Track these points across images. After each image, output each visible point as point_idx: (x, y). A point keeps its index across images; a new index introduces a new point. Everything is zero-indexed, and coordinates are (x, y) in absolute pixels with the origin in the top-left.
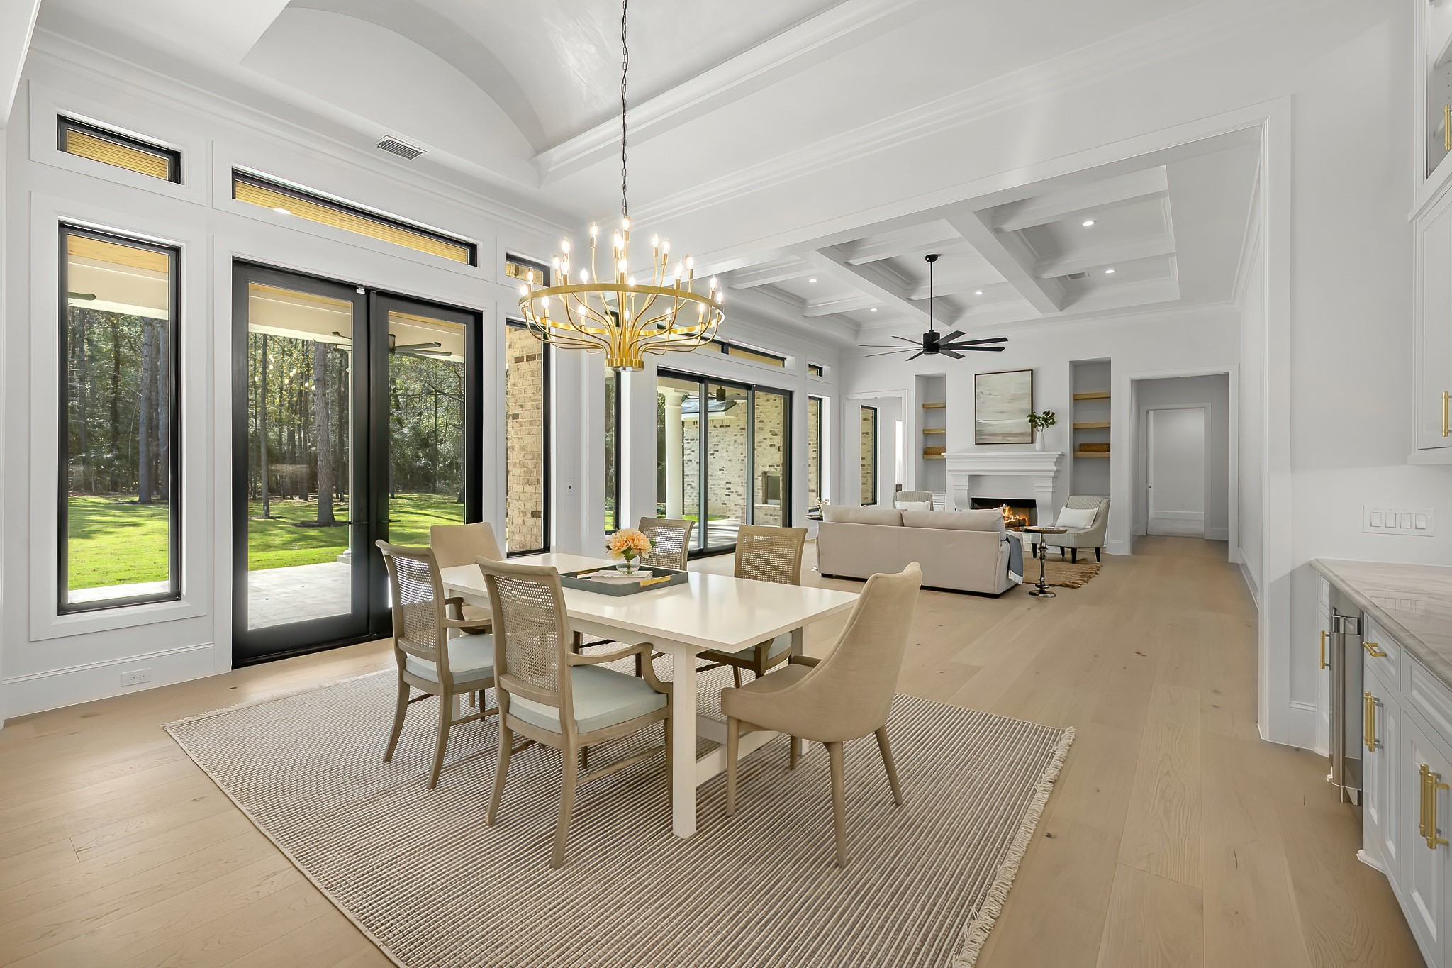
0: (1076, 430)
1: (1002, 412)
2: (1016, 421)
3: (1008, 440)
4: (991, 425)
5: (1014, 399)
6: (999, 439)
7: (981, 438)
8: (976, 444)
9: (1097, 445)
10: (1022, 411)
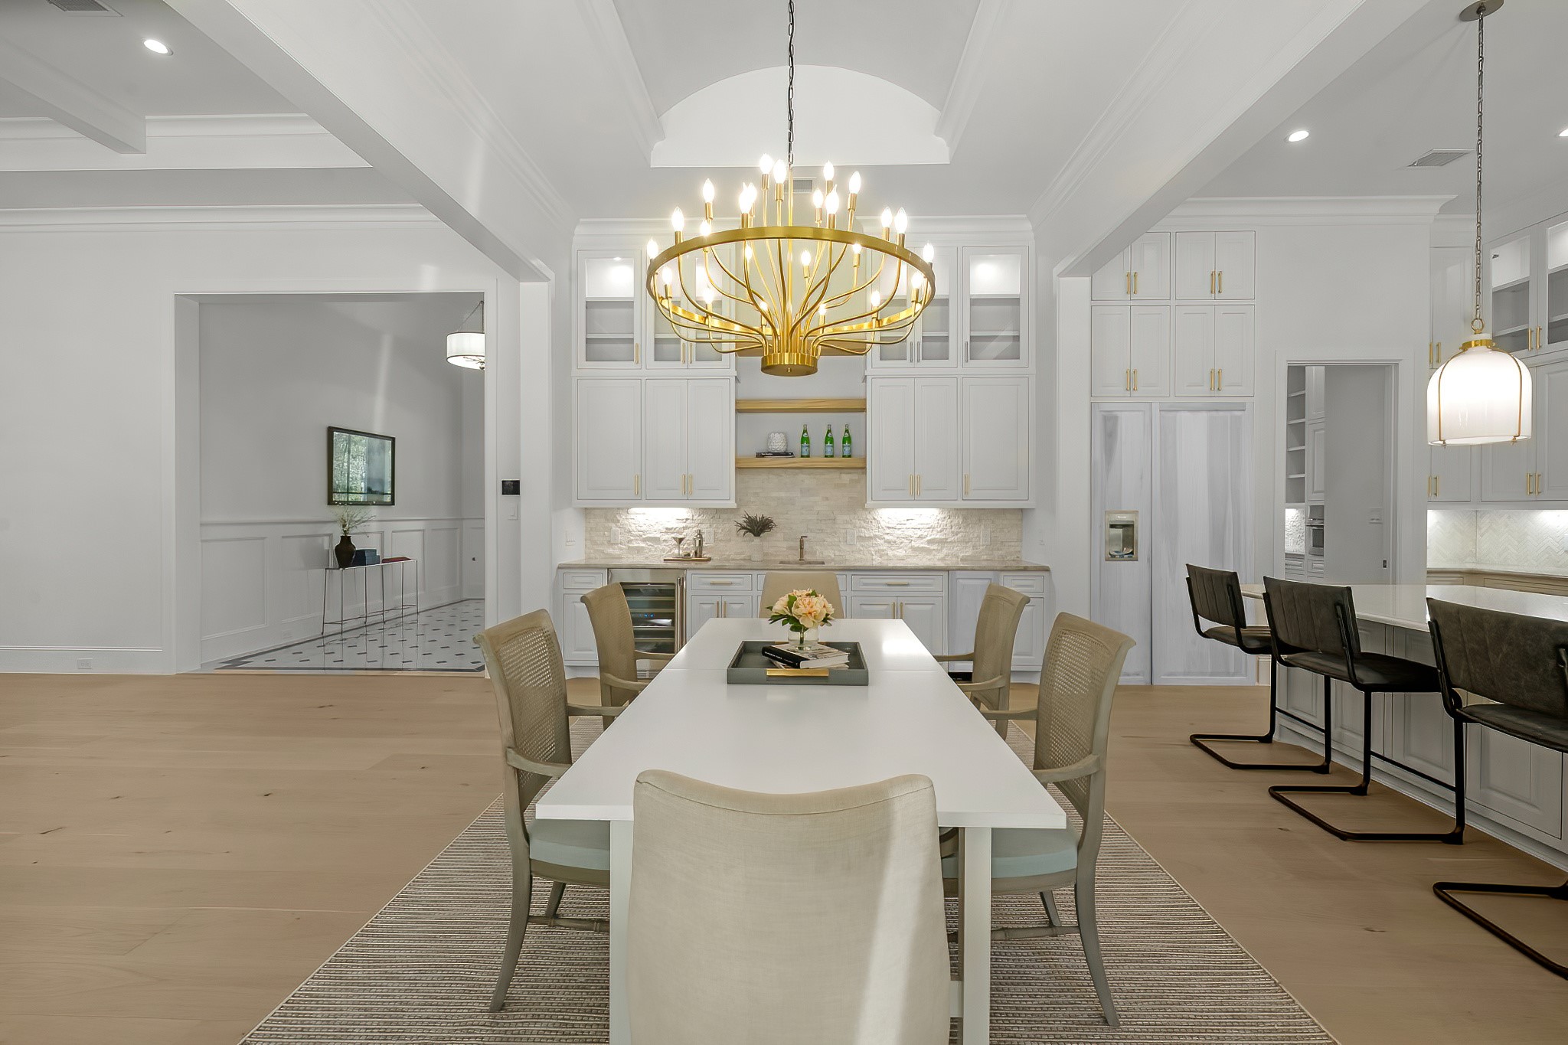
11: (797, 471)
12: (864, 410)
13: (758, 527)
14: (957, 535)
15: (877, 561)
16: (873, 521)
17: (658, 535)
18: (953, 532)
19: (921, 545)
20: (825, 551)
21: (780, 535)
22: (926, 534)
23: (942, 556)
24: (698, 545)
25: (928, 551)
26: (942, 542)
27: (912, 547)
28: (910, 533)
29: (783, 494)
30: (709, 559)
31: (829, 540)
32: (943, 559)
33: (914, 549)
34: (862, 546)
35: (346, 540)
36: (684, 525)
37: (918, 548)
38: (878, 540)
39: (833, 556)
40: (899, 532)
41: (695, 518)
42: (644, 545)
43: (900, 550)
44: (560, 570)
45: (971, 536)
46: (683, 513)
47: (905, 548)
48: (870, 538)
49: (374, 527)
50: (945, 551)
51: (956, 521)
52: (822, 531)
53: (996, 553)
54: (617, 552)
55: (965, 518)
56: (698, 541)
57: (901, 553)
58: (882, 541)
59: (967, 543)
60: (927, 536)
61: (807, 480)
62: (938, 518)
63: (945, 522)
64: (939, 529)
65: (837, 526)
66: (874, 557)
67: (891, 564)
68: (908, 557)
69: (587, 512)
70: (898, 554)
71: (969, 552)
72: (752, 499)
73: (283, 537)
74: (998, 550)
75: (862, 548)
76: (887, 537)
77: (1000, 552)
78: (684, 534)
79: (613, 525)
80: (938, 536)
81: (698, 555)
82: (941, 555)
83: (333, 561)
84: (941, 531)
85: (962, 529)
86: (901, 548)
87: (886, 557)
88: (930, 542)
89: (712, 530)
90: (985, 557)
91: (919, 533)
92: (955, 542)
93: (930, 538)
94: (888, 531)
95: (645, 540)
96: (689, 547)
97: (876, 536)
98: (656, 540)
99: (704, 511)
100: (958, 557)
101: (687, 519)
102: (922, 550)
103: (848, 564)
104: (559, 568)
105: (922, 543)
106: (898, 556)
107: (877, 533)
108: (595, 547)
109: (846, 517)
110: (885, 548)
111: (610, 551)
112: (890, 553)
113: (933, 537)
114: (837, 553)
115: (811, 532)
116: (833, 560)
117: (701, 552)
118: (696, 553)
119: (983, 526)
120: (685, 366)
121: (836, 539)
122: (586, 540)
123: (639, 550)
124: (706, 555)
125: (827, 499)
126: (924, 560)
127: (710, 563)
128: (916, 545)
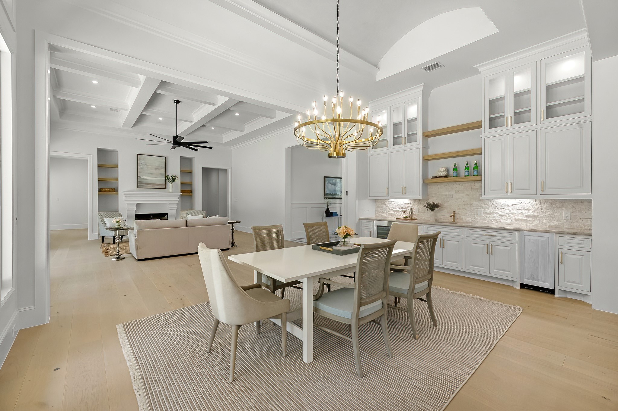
0: (182, 184)
1: (152, 174)
2: (159, 178)
3: (154, 187)
4: (146, 179)
5: (157, 168)
6: (150, 186)
7: (140, 185)
8: (138, 188)
9: (187, 190)
10: (161, 174)
11: (454, 183)
12: (481, 154)
13: (433, 207)
14: (545, 213)
15: (494, 225)
16: (492, 205)
17: (398, 210)
18: (543, 212)
19: (521, 218)
20: (467, 218)
21: (446, 211)
22: (524, 212)
23: (536, 224)
24: (410, 214)
25: (526, 221)
26: (535, 217)
27: (515, 219)
28: (514, 211)
29: (447, 193)
30: (416, 219)
31: (469, 213)
32: (536, 226)
33: (516, 220)
34: (486, 217)
35: (328, 209)
36: (407, 206)
37: (519, 219)
38: (495, 214)
39: (471, 221)
40: (508, 211)
41: (411, 203)
42: (393, 213)
43: (508, 220)
44: (360, 220)
45: (556, 214)
46: (407, 201)
47: (511, 219)
48: (491, 213)
49: (338, 205)
50: (537, 222)
51: (545, 206)
52: (465, 209)
53: (575, 225)
54: (385, 215)
55: (551, 204)
56: (410, 212)
57: (509, 221)
58: (498, 215)
59: (553, 218)
60: (525, 213)
61: (458, 187)
62: (532, 204)
63: (537, 206)
64: (533, 210)
65: (473, 207)
66: (493, 223)
67: (502, 227)
68: (512, 224)
69: (376, 201)
70: (507, 222)
71: (554, 223)
72: (434, 196)
73: (312, 208)
74: (577, 222)
75: (486, 218)
76: (500, 213)
77: (578, 224)
78: (408, 209)
79: (384, 205)
80: (532, 214)
81: (411, 217)
82: (534, 224)
83: (325, 215)
84: (534, 211)
85: (549, 210)
86: (509, 219)
87: (500, 223)
88: (526, 216)
89: (417, 208)
90: (567, 226)
91: (520, 211)
92: (544, 217)
93: (527, 214)
94: (501, 210)
95: (394, 211)
96: (407, 214)
97: (494, 213)
98: (398, 211)
99: (415, 200)
100: (546, 225)
101: (408, 204)
102: (522, 220)
103: (478, 225)
104: (360, 219)
105: (522, 217)
106: (507, 223)
107: (495, 211)
108: (378, 213)
109: (477, 203)
110: (499, 218)
111: (383, 214)
112: (502, 221)
113: (529, 214)
114: (473, 220)
115: (460, 210)
116: (471, 223)
117: (412, 216)
118: (410, 217)
119: (565, 209)
120: (403, 146)
121: (472, 213)
122: (376, 210)
123: (392, 215)
124: (414, 217)
125: (468, 195)
126: (523, 225)
127: (416, 221)
128: (518, 218)
